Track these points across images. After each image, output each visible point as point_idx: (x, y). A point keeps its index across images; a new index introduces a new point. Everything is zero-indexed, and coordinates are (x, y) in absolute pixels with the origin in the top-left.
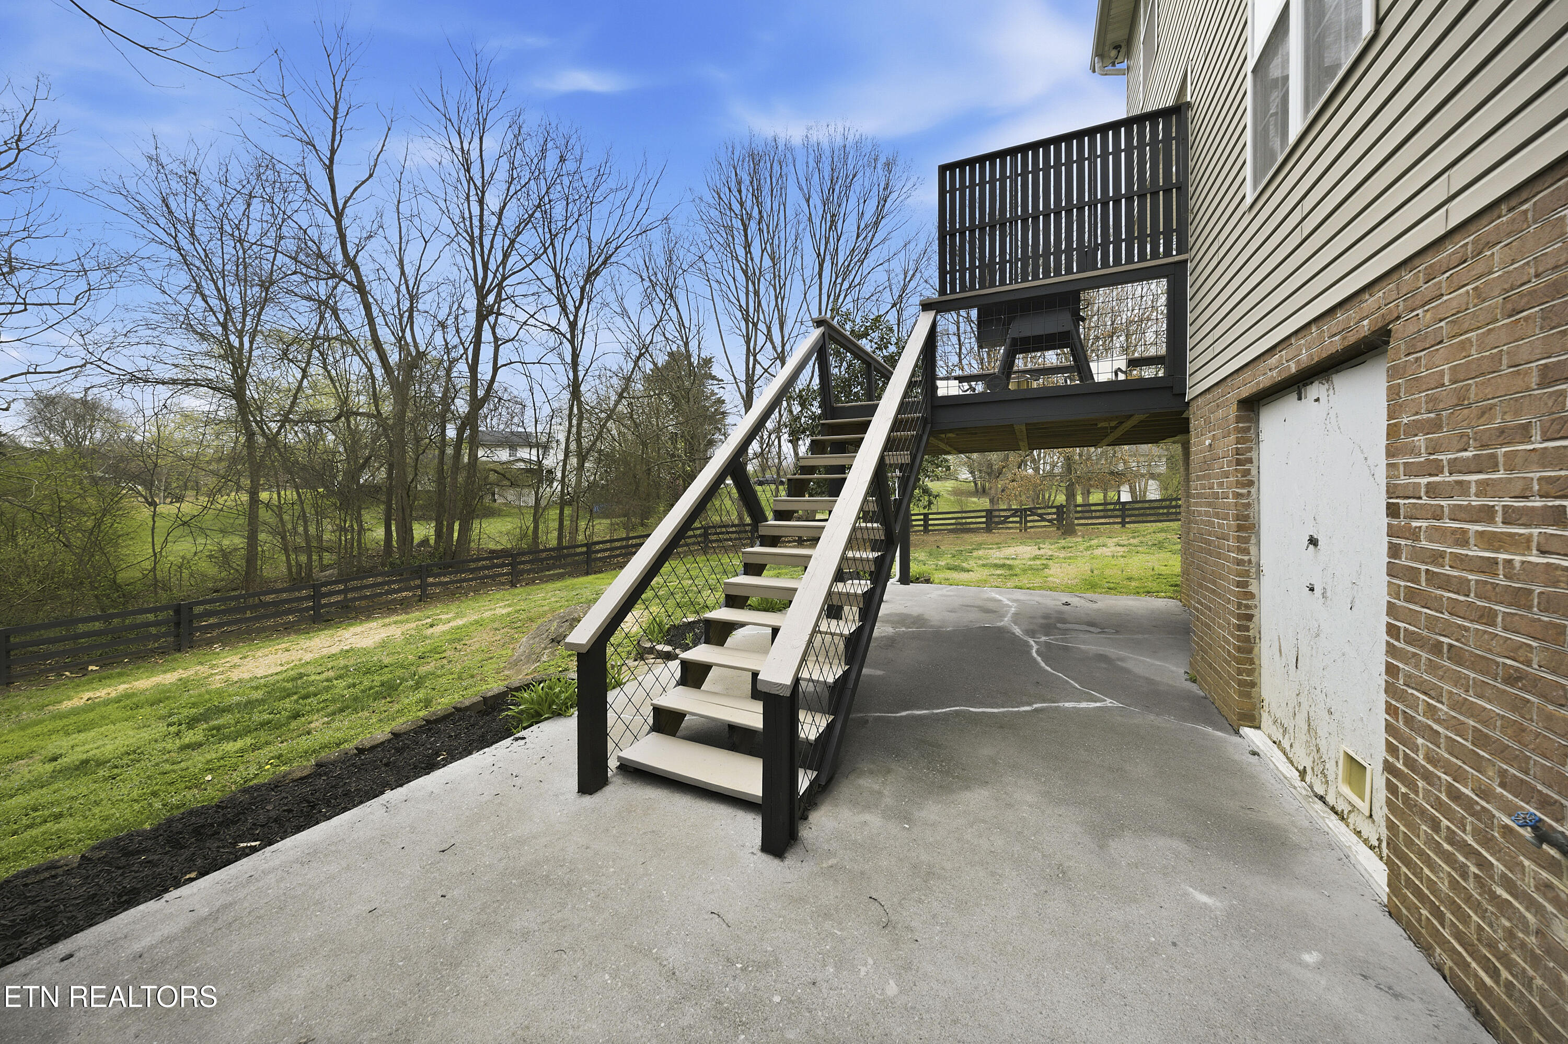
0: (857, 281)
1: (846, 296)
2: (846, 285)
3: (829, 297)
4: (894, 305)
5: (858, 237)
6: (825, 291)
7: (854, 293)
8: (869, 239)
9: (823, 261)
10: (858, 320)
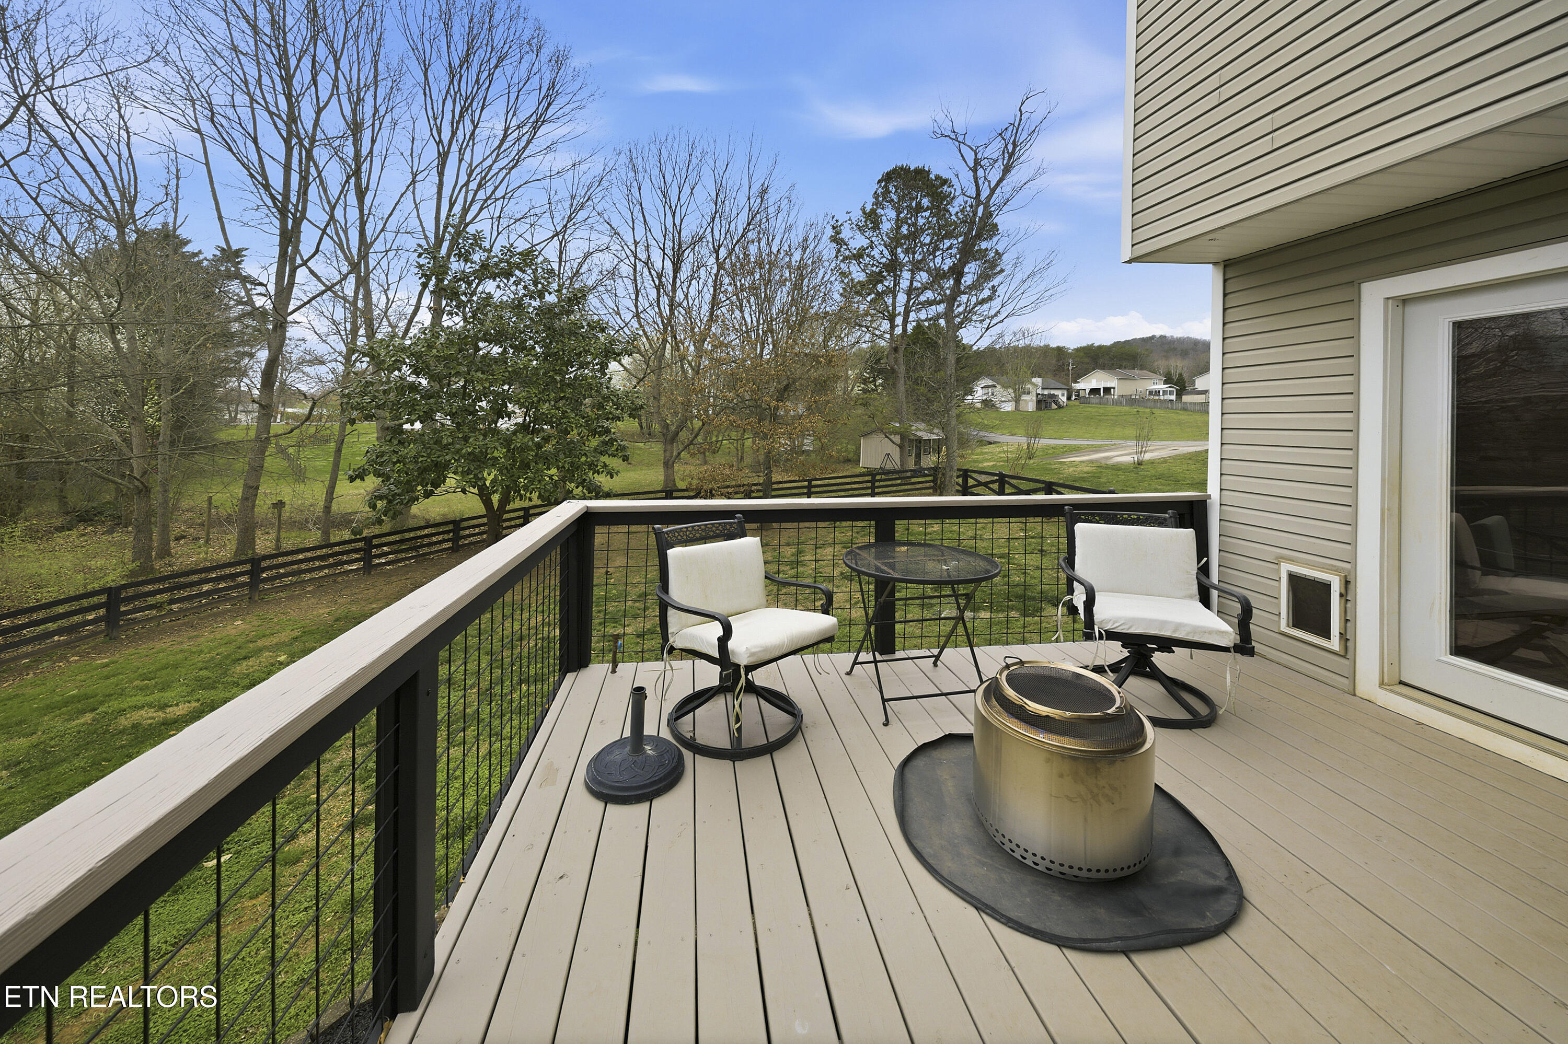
0: (500, 193)
1: (481, 209)
2: (481, 195)
3: (452, 205)
4: (557, 234)
5: (505, 136)
6: (446, 192)
7: (494, 209)
8: (523, 144)
9: (447, 154)
10: (496, 250)
